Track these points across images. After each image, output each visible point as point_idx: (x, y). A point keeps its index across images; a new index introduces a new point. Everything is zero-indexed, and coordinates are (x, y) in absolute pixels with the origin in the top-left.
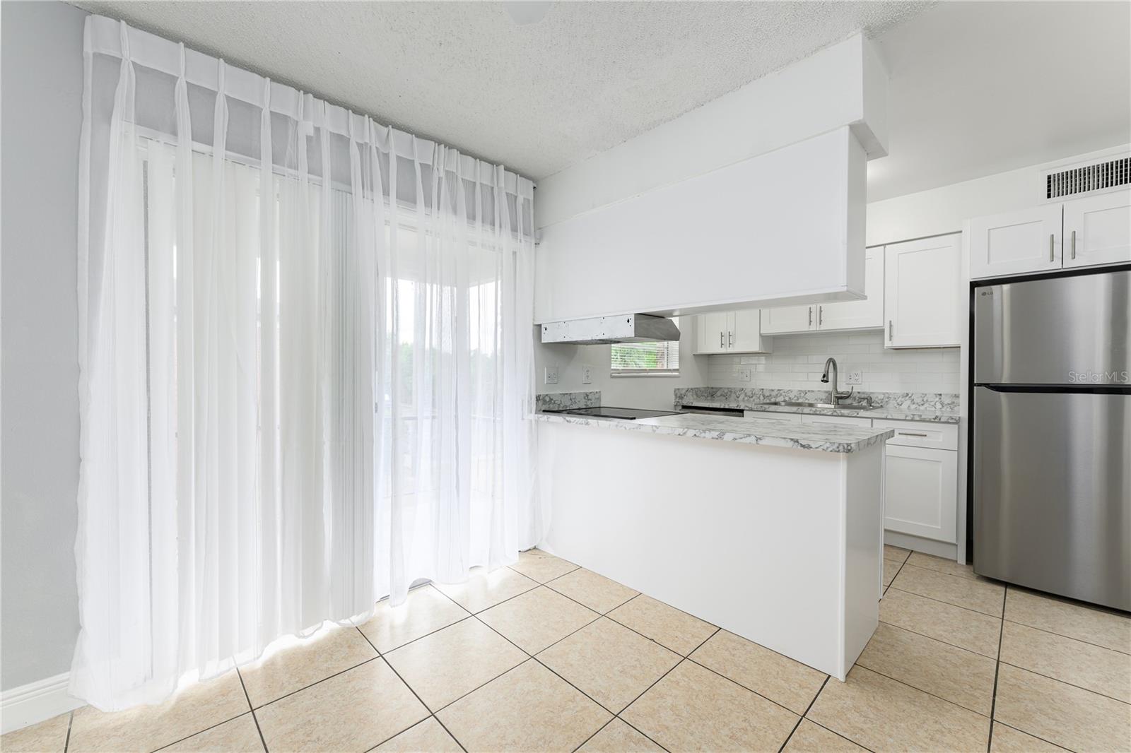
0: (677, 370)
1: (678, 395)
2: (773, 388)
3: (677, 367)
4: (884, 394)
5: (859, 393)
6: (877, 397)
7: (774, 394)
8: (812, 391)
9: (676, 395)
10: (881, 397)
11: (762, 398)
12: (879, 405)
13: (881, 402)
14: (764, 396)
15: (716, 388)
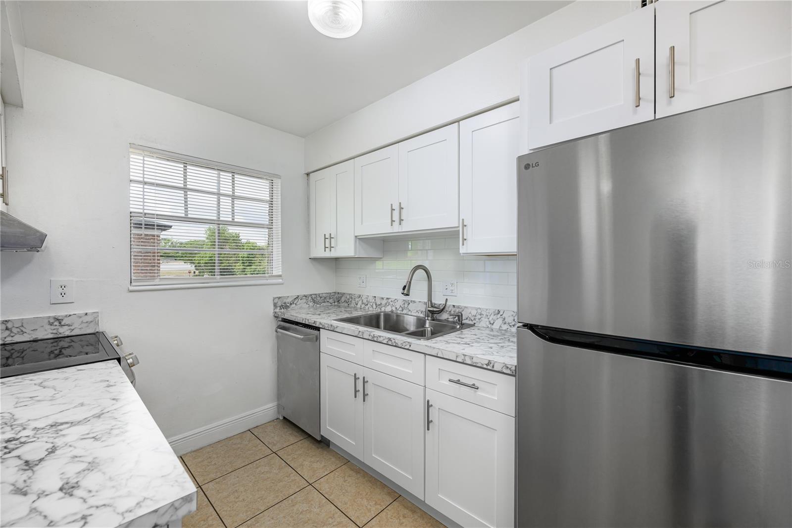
0: (280, 276)
1: (279, 304)
2: (383, 296)
3: (280, 273)
4: (477, 309)
5: (454, 306)
6: (470, 313)
7: (384, 302)
8: (414, 302)
9: (275, 305)
10: (474, 312)
11: (374, 306)
12: (472, 323)
13: (475, 319)
14: (376, 304)
15: (341, 293)
